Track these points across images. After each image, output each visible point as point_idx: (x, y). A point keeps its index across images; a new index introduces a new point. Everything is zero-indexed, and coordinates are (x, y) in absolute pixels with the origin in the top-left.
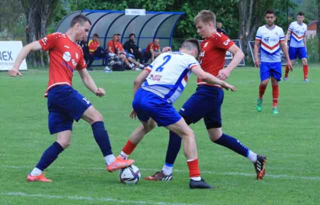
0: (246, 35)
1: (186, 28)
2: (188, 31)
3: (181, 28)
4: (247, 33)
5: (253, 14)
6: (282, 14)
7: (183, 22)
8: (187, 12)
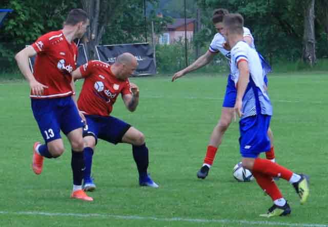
0: (93, 38)
1: (15, 30)
2: (18, 33)
3: (10, 29)
4: (93, 36)
5: (101, 12)
6: (138, 10)
7: (12, 22)
8: (17, 8)
